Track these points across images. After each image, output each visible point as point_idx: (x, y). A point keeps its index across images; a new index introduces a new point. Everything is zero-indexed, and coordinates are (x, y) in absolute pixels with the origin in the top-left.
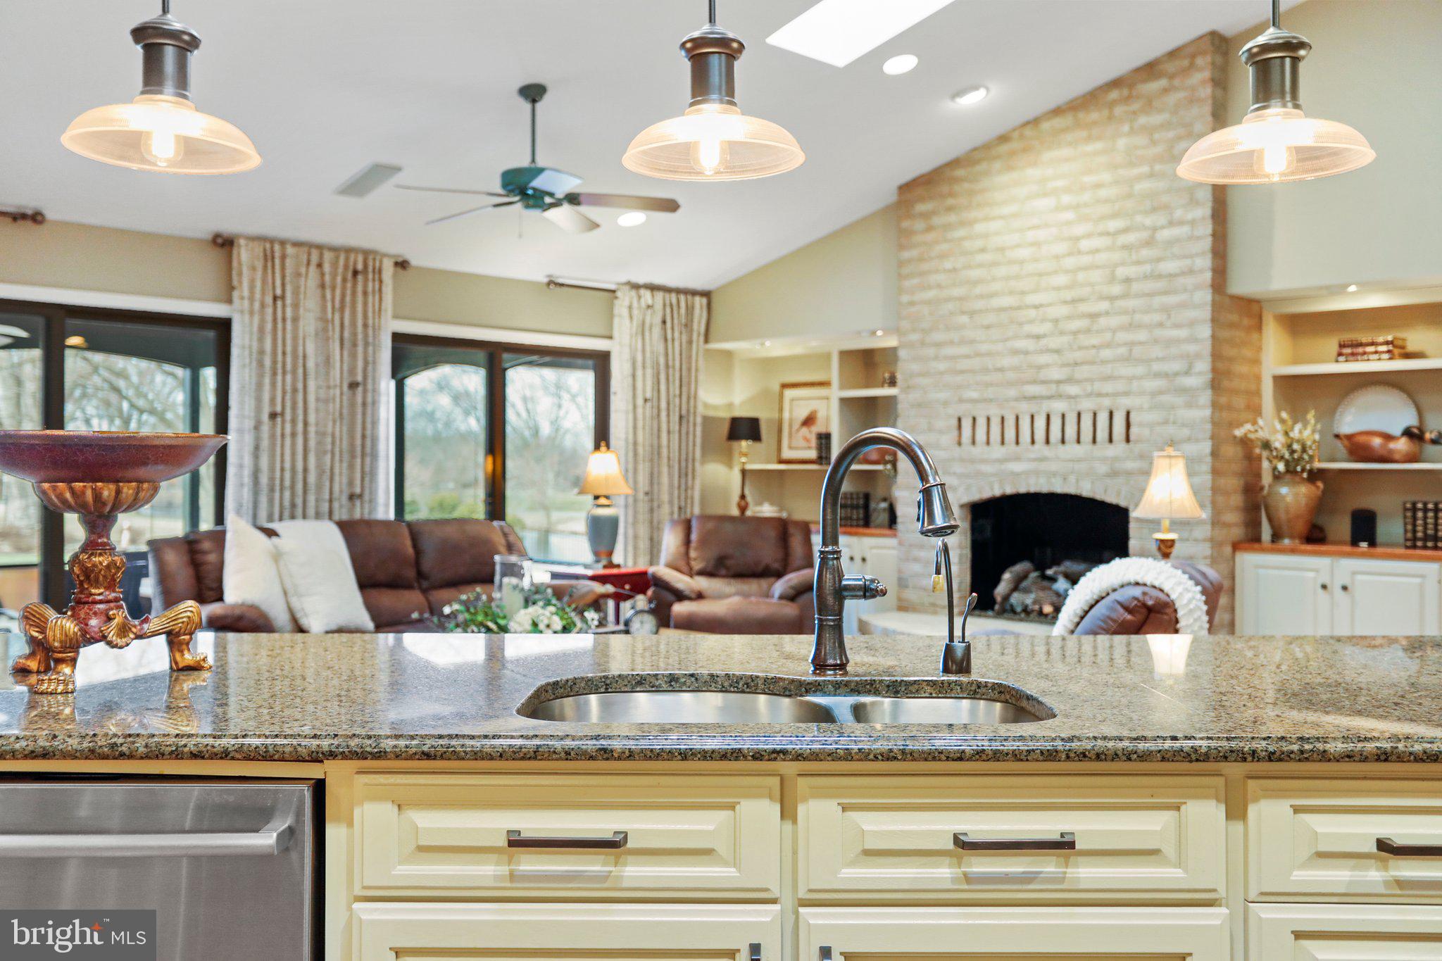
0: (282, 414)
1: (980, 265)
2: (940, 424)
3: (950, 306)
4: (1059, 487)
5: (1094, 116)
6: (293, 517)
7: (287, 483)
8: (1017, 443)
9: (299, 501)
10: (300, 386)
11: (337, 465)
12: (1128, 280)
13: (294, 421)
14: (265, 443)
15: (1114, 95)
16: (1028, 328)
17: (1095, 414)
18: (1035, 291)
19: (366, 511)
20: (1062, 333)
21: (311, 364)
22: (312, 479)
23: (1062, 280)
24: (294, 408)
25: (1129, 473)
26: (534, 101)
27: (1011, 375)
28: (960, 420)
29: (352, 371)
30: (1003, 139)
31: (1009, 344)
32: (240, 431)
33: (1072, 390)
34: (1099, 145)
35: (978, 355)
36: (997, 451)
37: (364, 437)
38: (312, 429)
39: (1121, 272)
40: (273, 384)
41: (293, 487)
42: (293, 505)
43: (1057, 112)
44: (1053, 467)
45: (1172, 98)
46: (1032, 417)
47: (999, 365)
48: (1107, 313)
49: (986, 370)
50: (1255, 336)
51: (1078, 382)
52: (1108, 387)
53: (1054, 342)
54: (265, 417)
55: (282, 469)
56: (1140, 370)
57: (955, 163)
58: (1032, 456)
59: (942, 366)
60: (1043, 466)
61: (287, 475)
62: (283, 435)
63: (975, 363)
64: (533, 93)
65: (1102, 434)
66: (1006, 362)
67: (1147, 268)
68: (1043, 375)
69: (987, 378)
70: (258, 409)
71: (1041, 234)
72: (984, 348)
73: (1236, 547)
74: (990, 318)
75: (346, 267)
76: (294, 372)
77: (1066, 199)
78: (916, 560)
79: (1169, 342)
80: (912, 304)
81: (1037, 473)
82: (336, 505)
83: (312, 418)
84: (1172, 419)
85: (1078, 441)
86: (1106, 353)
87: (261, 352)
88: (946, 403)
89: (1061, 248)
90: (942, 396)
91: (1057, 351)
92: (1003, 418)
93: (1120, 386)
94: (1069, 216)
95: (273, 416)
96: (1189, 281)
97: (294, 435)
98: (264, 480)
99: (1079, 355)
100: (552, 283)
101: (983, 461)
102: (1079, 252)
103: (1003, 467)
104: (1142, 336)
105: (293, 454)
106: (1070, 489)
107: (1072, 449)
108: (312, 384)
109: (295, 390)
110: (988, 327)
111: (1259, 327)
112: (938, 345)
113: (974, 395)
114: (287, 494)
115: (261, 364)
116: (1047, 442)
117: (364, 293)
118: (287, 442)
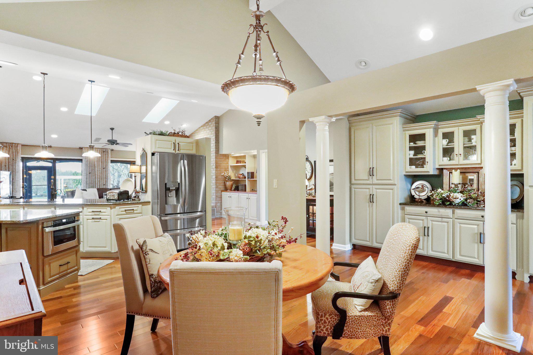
0: (91, 173)
6: (93, 188)
7: (92, 183)
9: (94, 185)
10: (94, 169)
11: (101, 180)
13: (93, 174)
14: (88, 177)
19: (106, 187)
21: (96, 165)
22: (96, 182)
24: (93, 172)
26: (112, 130)
29: (103, 166)
30: (197, 130)
32: (84, 175)
37: (105, 176)
38: (96, 175)
40: (89, 169)
41: (93, 183)
42: (93, 186)
43: (202, 126)
50: (227, 160)
54: (88, 173)
55: (91, 181)
57: (192, 134)
61: (92, 182)
62: (91, 176)
64: (112, 129)
70: (87, 172)
73: (222, 191)
75: (102, 151)
76: (93, 166)
82: (101, 186)
83: (96, 173)
87: (87, 164)
95: (89, 173)
97: (93, 176)
98: (88, 183)
105: (93, 179)
108: (96, 169)
109: (93, 169)
111: (228, 159)
114: (92, 185)
115: (87, 165)
117: (105, 155)
118: (92, 177)
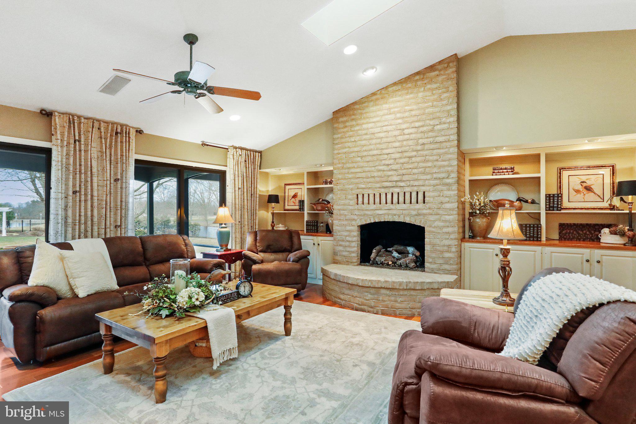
0: (80, 192)
1: (365, 140)
2: (350, 197)
3: (353, 154)
4: (397, 219)
5: (410, 85)
6: (86, 237)
7: (83, 222)
8: (380, 204)
9: (89, 229)
10: (89, 179)
11: (108, 213)
12: (423, 144)
13: (86, 195)
14: (70, 204)
15: (417, 77)
16: (383, 162)
17: (411, 193)
18: (386, 149)
19: (123, 232)
20: (397, 164)
21: (95, 170)
22: (95, 219)
23: (397, 144)
24: (86, 189)
25: (425, 215)
26: (191, 44)
27: (377, 179)
28: (357, 195)
29: (116, 174)
30: (374, 94)
31: (376, 168)
32: (56, 199)
33: (402, 184)
34: (412, 96)
35: (364, 172)
36: (372, 206)
37: (121, 201)
38: (95, 198)
39: (421, 141)
40: (74, 178)
41: (85, 223)
42: (86, 231)
43: (395, 84)
44: (394, 212)
45: (440, 78)
46: (386, 194)
47: (373, 176)
48: (416, 156)
49: (368, 178)
50: (464, 166)
51: (404, 181)
52: (416, 183)
53: (394, 167)
54: (71, 193)
55: (80, 216)
56: (429, 177)
58: (386, 208)
59: (350, 176)
60: (390, 212)
61: (83, 218)
62: (80, 201)
63: (363, 175)
64: (191, 39)
65: (414, 200)
66: (376, 174)
67: (431, 140)
68: (390, 179)
69: (368, 180)
70: (67, 189)
71: (389, 128)
72: (367, 169)
73: (463, 240)
74: (369, 159)
75: (112, 130)
76: (86, 173)
77: (399, 115)
78: (341, 245)
79: (440, 167)
80: (339, 154)
81: (388, 214)
82: (108, 230)
83: (95, 193)
84: (441, 195)
85: (405, 203)
86: (415, 171)
87: (68, 164)
88: (352, 189)
89: (397, 133)
90: (351, 187)
91: (395, 170)
92: (374, 194)
93: (421, 183)
94: (400, 121)
95: (75, 192)
96: (448, 144)
97: (86, 201)
98: (70, 220)
99: (404, 172)
100: (204, 144)
101: (367, 210)
102: (404, 134)
103: (375, 212)
104: (430, 164)
105: (86, 209)
106: (401, 220)
107: (402, 206)
108: (95, 179)
109: (86, 181)
110: (368, 162)
111: (464, 163)
112: (349, 168)
113: (363, 186)
114: (83, 227)
115: (67, 169)
116: (392, 203)
117: (122, 142)
118: (83, 204)
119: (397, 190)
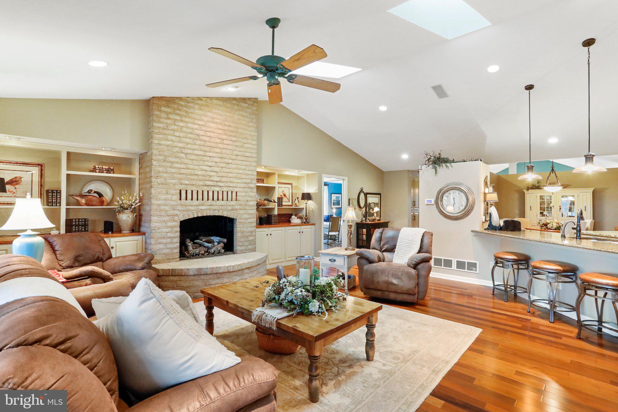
1: (190, 138)
2: (173, 192)
3: (177, 149)
4: (217, 214)
5: (229, 105)
8: (203, 200)
12: (237, 155)
15: (234, 102)
16: (206, 163)
17: (227, 192)
18: (209, 152)
20: (218, 167)
23: (218, 150)
25: (237, 210)
27: (201, 177)
28: (180, 191)
31: (200, 167)
33: (221, 184)
34: (230, 114)
35: (188, 169)
36: (195, 202)
39: (235, 153)
44: (215, 207)
45: (249, 110)
46: (208, 191)
47: (197, 174)
48: (231, 163)
49: (192, 175)
51: (223, 182)
52: (231, 185)
53: (216, 169)
56: (239, 181)
58: (208, 204)
59: (173, 170)
60: (212, 207)
63: (188, 171)
65: (230, 198)
66: (199, 173)
67: (242, 153)
68: (212, 179)
69: (192, 177)
71: (212, 135)
72: (191, 167)
74: (193, 157)
77: (220, 126)
79: (247, 175)
80: (160, 144)
81: (210, 209)
84: (247, 195)
85: (223, 200)
86: (231, 175)
88: (174, 184)
89: (218, 141)
90: (174, 181)
91: (216, 172)
92: (197, 191)
93: (234, 185)
94: (221, 132)
96: (252, 160)
99: (223, 174)
101: (191, 206)
102: (224, 144)
103: (198, 208)
104: (240, 171)
106: (220, 214)
107: (220, 202)
110: (192, 160)
112: (172, 162)
113: (187, 182)
116: (213, 200)
119: (217, 189)
